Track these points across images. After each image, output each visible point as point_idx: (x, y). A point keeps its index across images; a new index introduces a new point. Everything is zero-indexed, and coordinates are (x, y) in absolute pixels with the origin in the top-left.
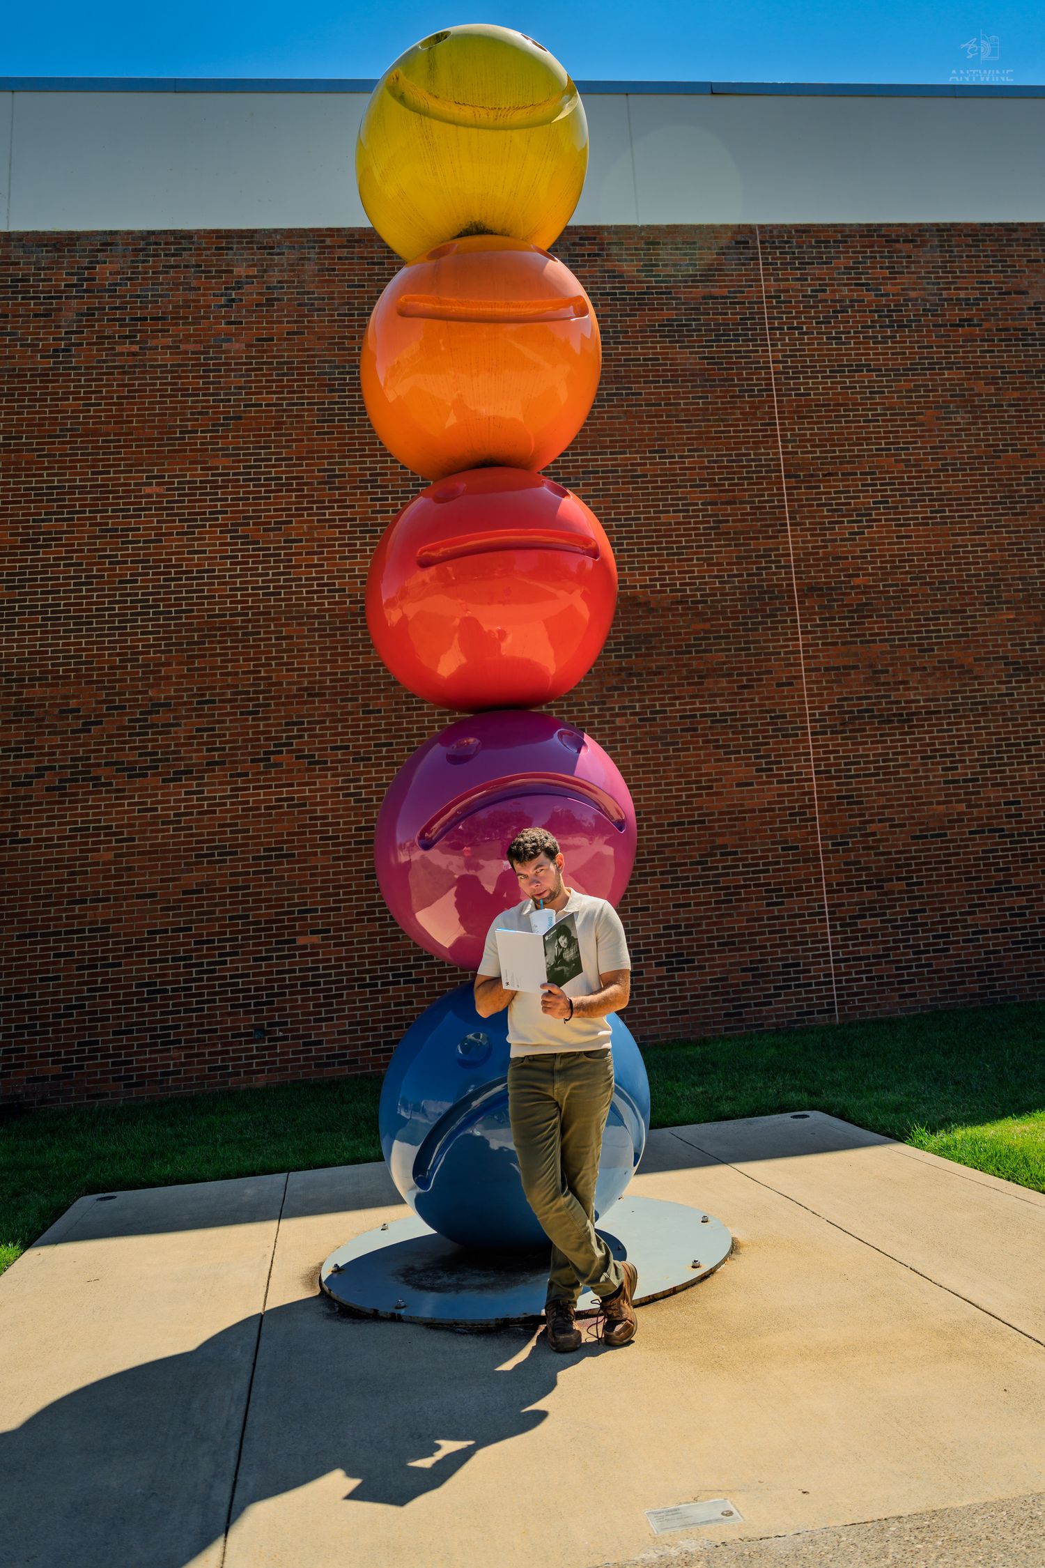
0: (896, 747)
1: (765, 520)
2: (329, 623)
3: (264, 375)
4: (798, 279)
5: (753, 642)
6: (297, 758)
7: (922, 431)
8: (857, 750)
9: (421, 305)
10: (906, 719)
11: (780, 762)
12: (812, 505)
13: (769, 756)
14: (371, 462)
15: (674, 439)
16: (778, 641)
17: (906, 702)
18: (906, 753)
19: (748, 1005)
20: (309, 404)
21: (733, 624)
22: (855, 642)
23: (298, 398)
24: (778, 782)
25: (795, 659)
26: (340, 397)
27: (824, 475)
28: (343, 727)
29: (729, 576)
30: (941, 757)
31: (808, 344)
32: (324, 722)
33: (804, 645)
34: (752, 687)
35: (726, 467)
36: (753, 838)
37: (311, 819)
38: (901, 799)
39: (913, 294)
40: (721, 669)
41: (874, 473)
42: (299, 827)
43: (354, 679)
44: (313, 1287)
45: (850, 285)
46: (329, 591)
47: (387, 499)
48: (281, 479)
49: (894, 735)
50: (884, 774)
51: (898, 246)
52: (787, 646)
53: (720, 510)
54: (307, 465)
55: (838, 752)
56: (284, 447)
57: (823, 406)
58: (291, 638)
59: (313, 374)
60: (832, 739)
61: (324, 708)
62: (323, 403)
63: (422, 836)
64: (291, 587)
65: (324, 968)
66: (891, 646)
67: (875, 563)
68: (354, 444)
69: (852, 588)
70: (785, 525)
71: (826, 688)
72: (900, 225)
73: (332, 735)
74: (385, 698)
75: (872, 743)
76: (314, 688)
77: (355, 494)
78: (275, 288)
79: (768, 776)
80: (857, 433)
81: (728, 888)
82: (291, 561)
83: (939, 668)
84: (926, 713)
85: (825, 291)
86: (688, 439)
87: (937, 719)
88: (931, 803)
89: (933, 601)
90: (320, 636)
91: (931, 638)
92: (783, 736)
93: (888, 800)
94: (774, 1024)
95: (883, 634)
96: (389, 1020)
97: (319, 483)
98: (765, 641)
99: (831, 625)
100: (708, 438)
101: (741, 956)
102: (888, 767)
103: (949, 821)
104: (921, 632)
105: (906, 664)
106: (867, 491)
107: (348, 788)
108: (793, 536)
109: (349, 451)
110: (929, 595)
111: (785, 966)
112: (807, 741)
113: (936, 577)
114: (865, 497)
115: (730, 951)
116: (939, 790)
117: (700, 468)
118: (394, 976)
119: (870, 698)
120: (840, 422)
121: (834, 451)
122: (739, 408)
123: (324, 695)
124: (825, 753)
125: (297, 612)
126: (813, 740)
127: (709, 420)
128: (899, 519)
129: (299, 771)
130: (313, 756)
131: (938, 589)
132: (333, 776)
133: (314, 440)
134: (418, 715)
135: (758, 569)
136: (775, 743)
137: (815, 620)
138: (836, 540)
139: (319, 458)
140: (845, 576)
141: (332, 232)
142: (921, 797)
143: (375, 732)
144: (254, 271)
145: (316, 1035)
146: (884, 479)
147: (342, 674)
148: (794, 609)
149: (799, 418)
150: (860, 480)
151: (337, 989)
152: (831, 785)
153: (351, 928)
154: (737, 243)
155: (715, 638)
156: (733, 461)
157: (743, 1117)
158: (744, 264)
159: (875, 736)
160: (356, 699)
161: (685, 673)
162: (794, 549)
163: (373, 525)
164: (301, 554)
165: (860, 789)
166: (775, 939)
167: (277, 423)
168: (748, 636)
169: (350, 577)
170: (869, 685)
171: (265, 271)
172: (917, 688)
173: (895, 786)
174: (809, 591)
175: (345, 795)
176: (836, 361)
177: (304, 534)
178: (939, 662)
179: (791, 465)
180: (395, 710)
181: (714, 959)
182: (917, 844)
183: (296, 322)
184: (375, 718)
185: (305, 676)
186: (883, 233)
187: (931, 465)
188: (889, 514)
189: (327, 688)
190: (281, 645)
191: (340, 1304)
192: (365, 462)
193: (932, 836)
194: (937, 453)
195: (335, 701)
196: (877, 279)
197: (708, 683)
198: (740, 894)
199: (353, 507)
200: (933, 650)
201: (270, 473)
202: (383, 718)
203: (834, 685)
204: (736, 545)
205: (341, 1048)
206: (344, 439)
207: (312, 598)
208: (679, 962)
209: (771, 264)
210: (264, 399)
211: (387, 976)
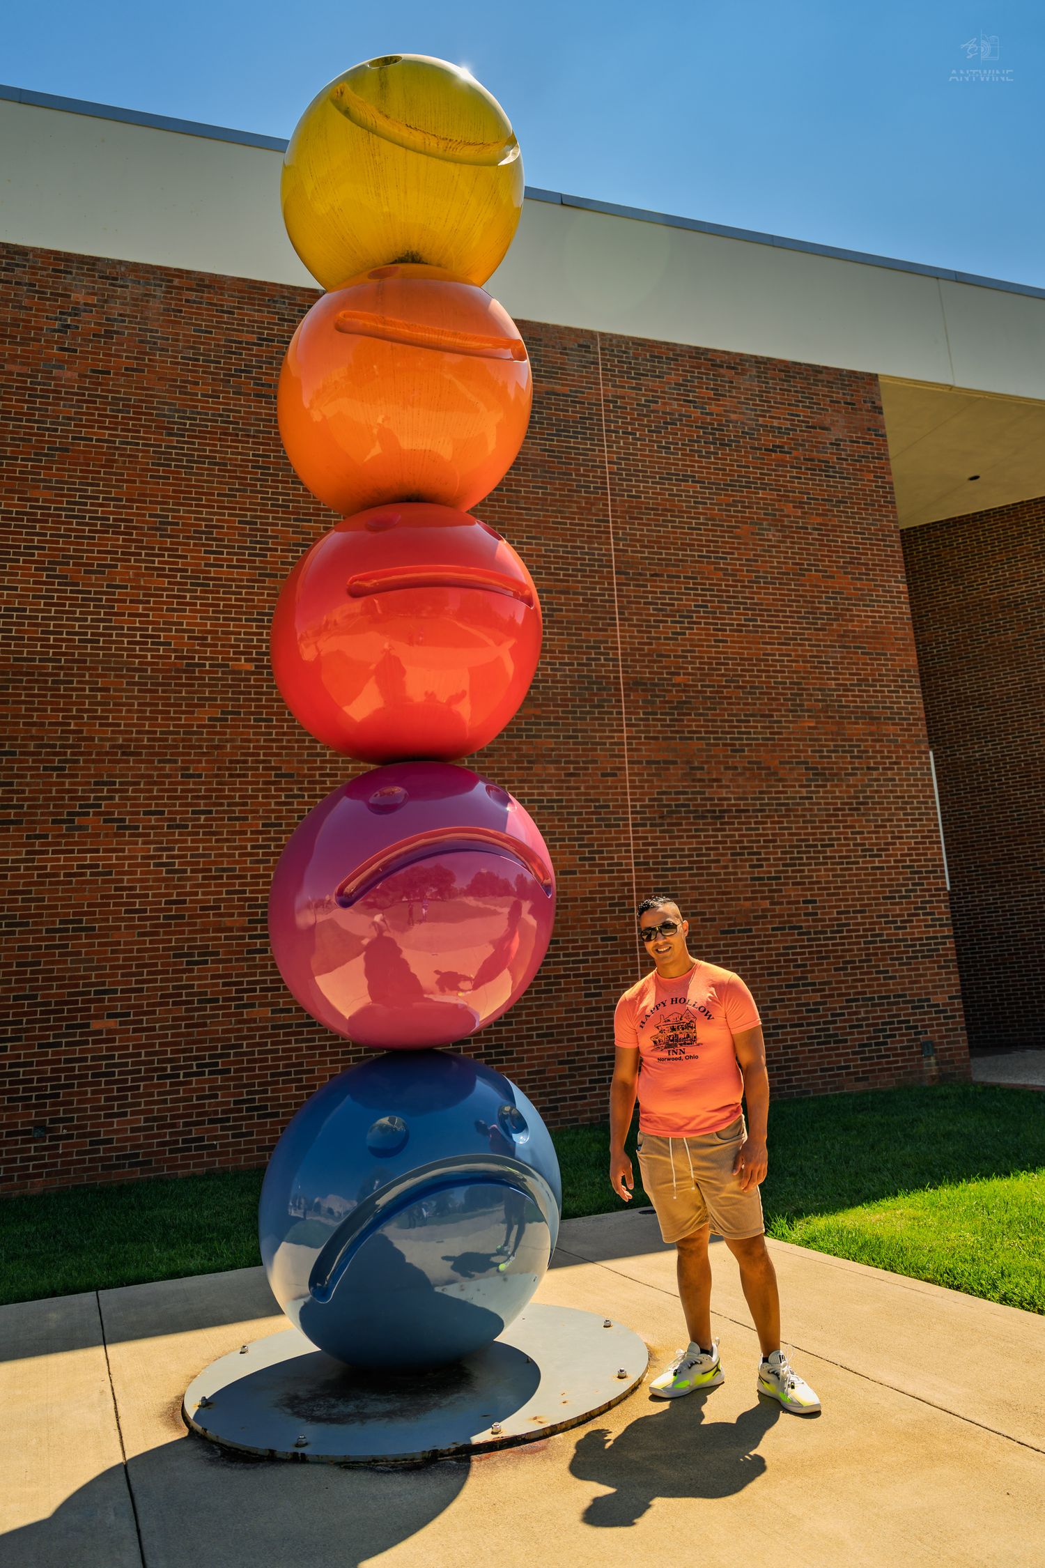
0: (709, 843)
1: (596, 612)
2: (150, 678)
3: (97, 409)
4: (633, 388)
5: (581, 731)
6: (105, 821)
7: (739, 543)
8: (674, 844)
9: (361, 322)
10: (718, 816)
11: (602, 852)
12: (640, 603)
13: (592, 846)
14: (207, 513)
15: (513, 525)
16: (605, 731)
17: (720, 799)
18: (717, 849)
19: (564, 1099)
20: (144, 445)
21: (563, 712)
22: (675, 738)
23: (133, 437)
24: (600, 872)
25: (619, 750)
26: (178, 442)
27: (652, 575)
28: (159, 791)
29: (560, 664)
30: (749, 854)
31: (641, 450)
32: (138, 783)
33: (628, 738)
34: (578, 775)
35: (562, 557)
36: (574, 927)
37: (116, 889)
38: (712, 894)
39: (733, 416)
40: (550, 756)
41: (695, 578)
42: (102, 897)
43: (174, 740)
44: (178, 1427)
45: (679, 400)
46: (153, 643)
47: (222, 553)
48: (108, 519)
49: (707, 830)
50: (698, 868)
51: (721, 371)
52: (613, 737)
53: (554, 598)
54: (138, 508)
55: (656, 844)
56: (114, 486)
57: (653, 509)
58: (108, 690)
59: (151, 414)
60: (651, 832)
61: (140, 769)
62: (160, 446)
63: (340, 893)
64: (111, 635)
65: (120, 1057)
66: (707, 745)
67: (694, 663)
68: (191, 493)
69: (674, 685)
70: (615, 619)
71: (647, 781)
72: (724, 352)
73: (146, 798)
74: (207, 762)
75: (688, 837)
76: (129, 747)
77: (188, 544)
78: (115, 320)
79: (590, 865)
80: (682, 539)
81: (549, 977)
82: (113, 607)
83: (748, 769)
84: (737, 811)
85: (656, 402)
86: (527, 526)
87: (746, 817)
88: (739, 899)
89: (745, 704)
90: (139, 691)
91: (741, 739)
92: (606, 826)
93: (700, 894)
94: (588, 1119)
95: (700, 732)
96: (190, 1116)
97: (149, 529)
98: (593, 731)
99: (654, 720)
100: (545, 528)
101: (559, 1048)
102: (701, 862)
103: (755, 917)
104: (733, 733)
105: (720, 763)
106: (689, 594)
107: (160, 857)
108: (621, 631)
109: (184, 498)
110: (741, 698)
111: (600, 1059)
112: (627, 832)
113: (748, 682)
114: (687, 600)
115: (549, 1042)
116: (746, 886)
117: (538, 556)
118: (198, 1066)
119: (685, 793)
120: (667, 527)
121: (661, 554)
122: (576, 502)
123: (140, 754)
124: (644, 844)
125: (116, 662)
126: (634, 832)
127: (547, 510)
128: (717, 624)
129: (106, 835)
130: (123, 820)
131: (750, 693)
132: (144, 843)
133: (148, 483)
134: (241, 783)
135: (588, 659)
136: (598, 833)
137: (639, 713)
138: (659, 638)
139: (151, 502)
140: (667, 674)
141: (180, 273)
142: (730, 893)
143: (193, 797)
144: (95, 300)
145: (106, 1133)
146: (705, 584)
147: (162, 733)
148: (620, 701)
149: (631, 518)
150: (684, 583)
151: (133, 1080)
152: (649, 877)
153: (154, 1012)
154: (580, 346)
155: (545, 724)
156: (568, 552)
157: (590, 1214)
158: (585, 367)
159: (690, 830)
160: (176, 762)
161: (515, 758)
162: (622, 643)
163: (205, 578)
164: (125, 601)
165: (675, 882)
166: (591, 1031)
167: (107, 460)
168: (576, 724)
169: (177, 631)
170: (686, 780)
171: (106, 301)
172: (728, 787)
173: (707, 881)
174: (635, 684)
175: (156, 865)
176: (665, 469)
177: (129, 580)
178: (749, 763)
179: (622, 562)
180: (217, 776)
181: (532, 1050)
182: (725, 939)
183: (136, 358)
184: (195, 783)
185: (120, 732)
186: (709, 357)
187: (746, 576)
188: (708, 618)
189: (145, 747)
190: (96, 697)
191: (221, 1446)
192: (201, 513)
193: (740, 931)
194: (751, 566)
195: (153, 762)
196: (703, 398)
197: (537, 768)
198: (559, 984)
199: (186, 557)
200: (743, 751)
201: (97, 512)
202: (203, 783)
203: (655, 779)
204: (568, 634)
205: (133, 1147)
206: (180, 485)
207: (134, 650)
208: (498, 1054)
209: (610, 370)
210: (95, 434)
211: (191, 1066)
